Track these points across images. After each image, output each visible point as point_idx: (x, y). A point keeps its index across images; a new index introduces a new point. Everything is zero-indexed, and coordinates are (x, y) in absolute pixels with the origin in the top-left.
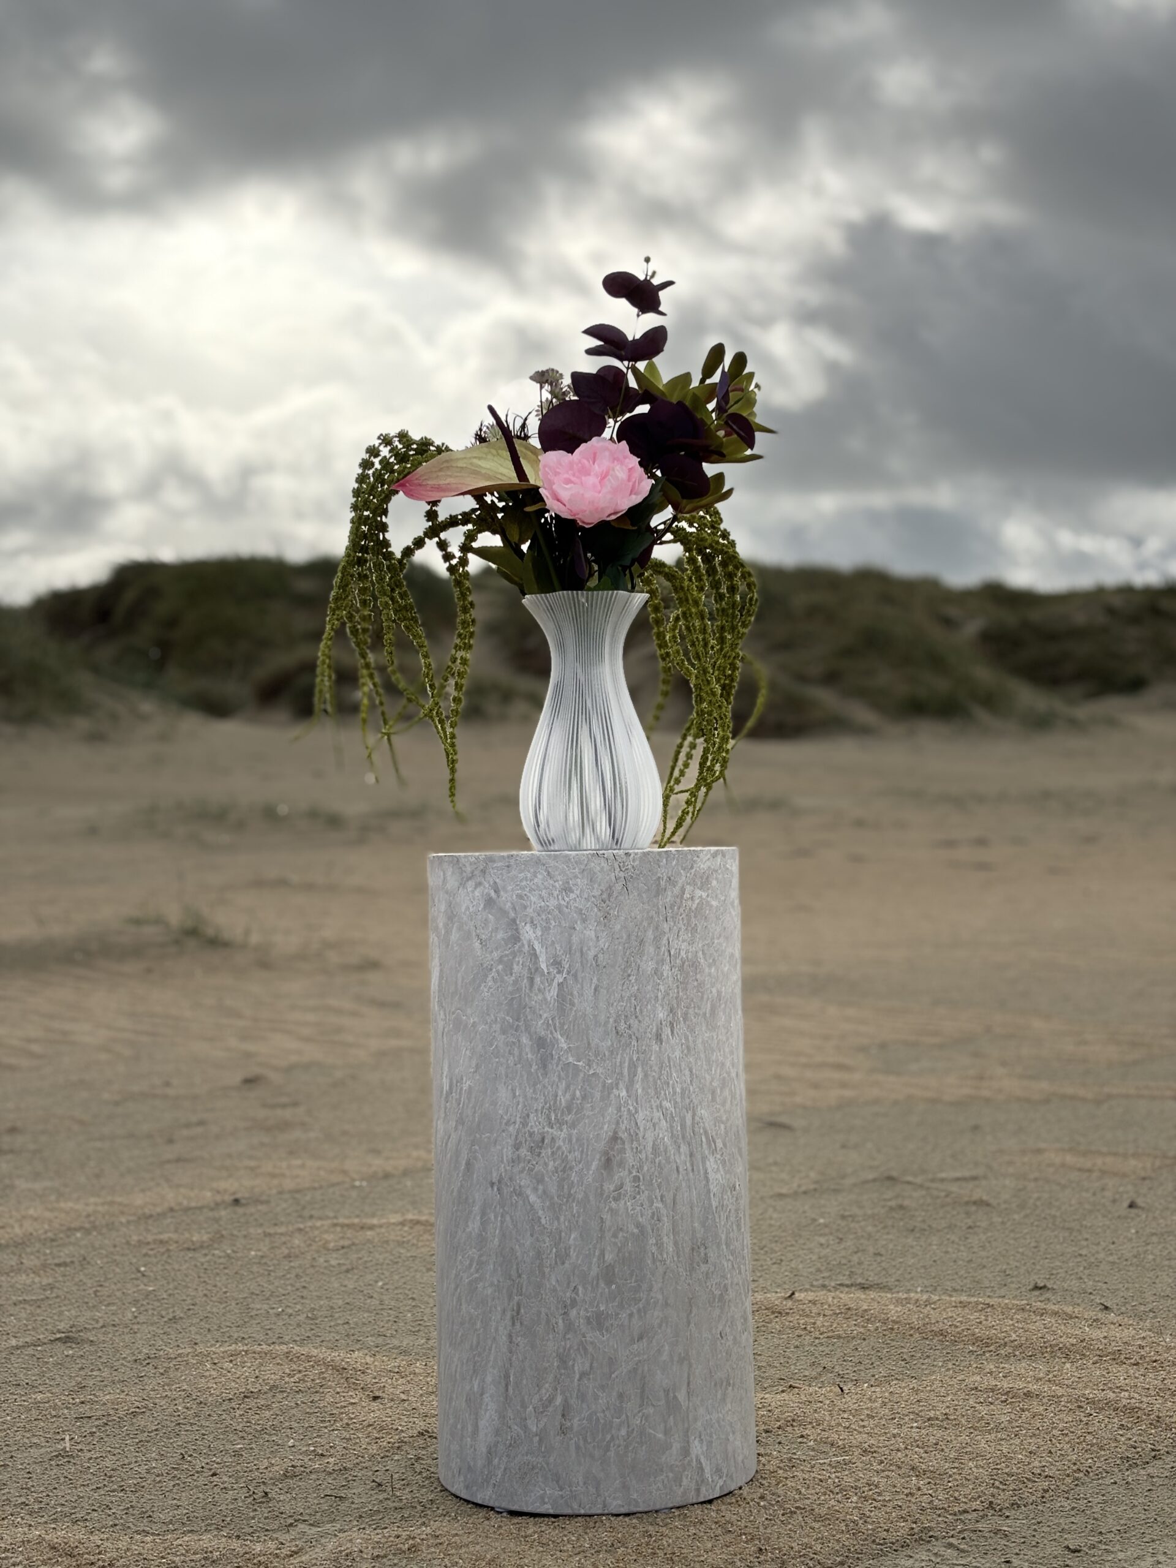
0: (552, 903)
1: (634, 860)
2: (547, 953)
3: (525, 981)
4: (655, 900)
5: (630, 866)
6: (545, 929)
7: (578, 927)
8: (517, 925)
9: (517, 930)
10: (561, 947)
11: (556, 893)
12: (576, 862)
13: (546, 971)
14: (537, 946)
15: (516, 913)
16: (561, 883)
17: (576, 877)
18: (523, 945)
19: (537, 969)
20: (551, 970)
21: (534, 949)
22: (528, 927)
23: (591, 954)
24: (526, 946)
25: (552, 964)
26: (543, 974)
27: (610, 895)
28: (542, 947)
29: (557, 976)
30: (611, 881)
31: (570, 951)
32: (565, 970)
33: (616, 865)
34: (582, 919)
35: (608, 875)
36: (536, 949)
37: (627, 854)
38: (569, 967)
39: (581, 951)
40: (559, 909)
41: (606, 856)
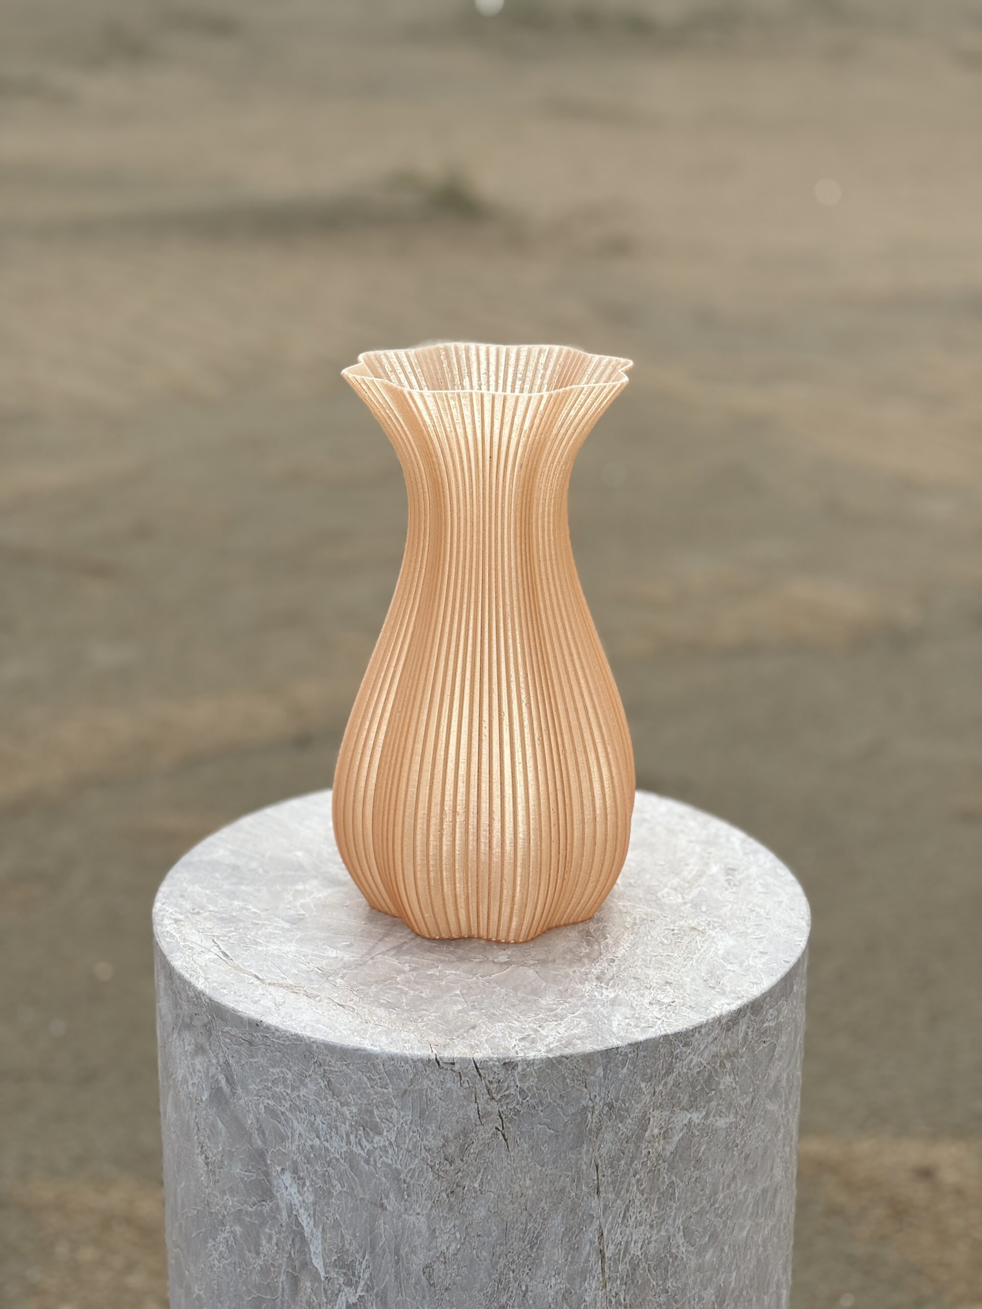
0: (337, 1147)
1: (524, 1077)
2: (324, 1240)
3: (283, 1277)
4: (572, 1156)
5: (512, 1091)
6: (323, 1194)
7: (391, 1203)
8: (266, 1165)
9: (267, 1174)
10: (354, 1235)
11: (344, 1128)
12: (389, 1074)
13: (323, 1274)
14: (305, 1220)
15: (264, 1143)
16: (355, 1110)
17: (388, 1103)
18: (278, 1208)
19: (305, 1264)
20: (333, 1275)
21: (299, 1224)
22: (287, 1178)
23: (418, 1261)
24: (284, 1213)
25: (335, 1265)
26: (315, 1277)
27: (463, 1150)
28: (316, 1225)
29: (346, 1289)
30: (469, 1119)
31: (373, 1248)
32: (362, 1283)
33: (480, 1087)
34: (400, 1191)
35: (461, 1107)
36: (304, 1224)
37: (509, 1065)
38: (371, 1278)
39: (397, 1253)
40: (350, 1158)
41: (457, 1067)
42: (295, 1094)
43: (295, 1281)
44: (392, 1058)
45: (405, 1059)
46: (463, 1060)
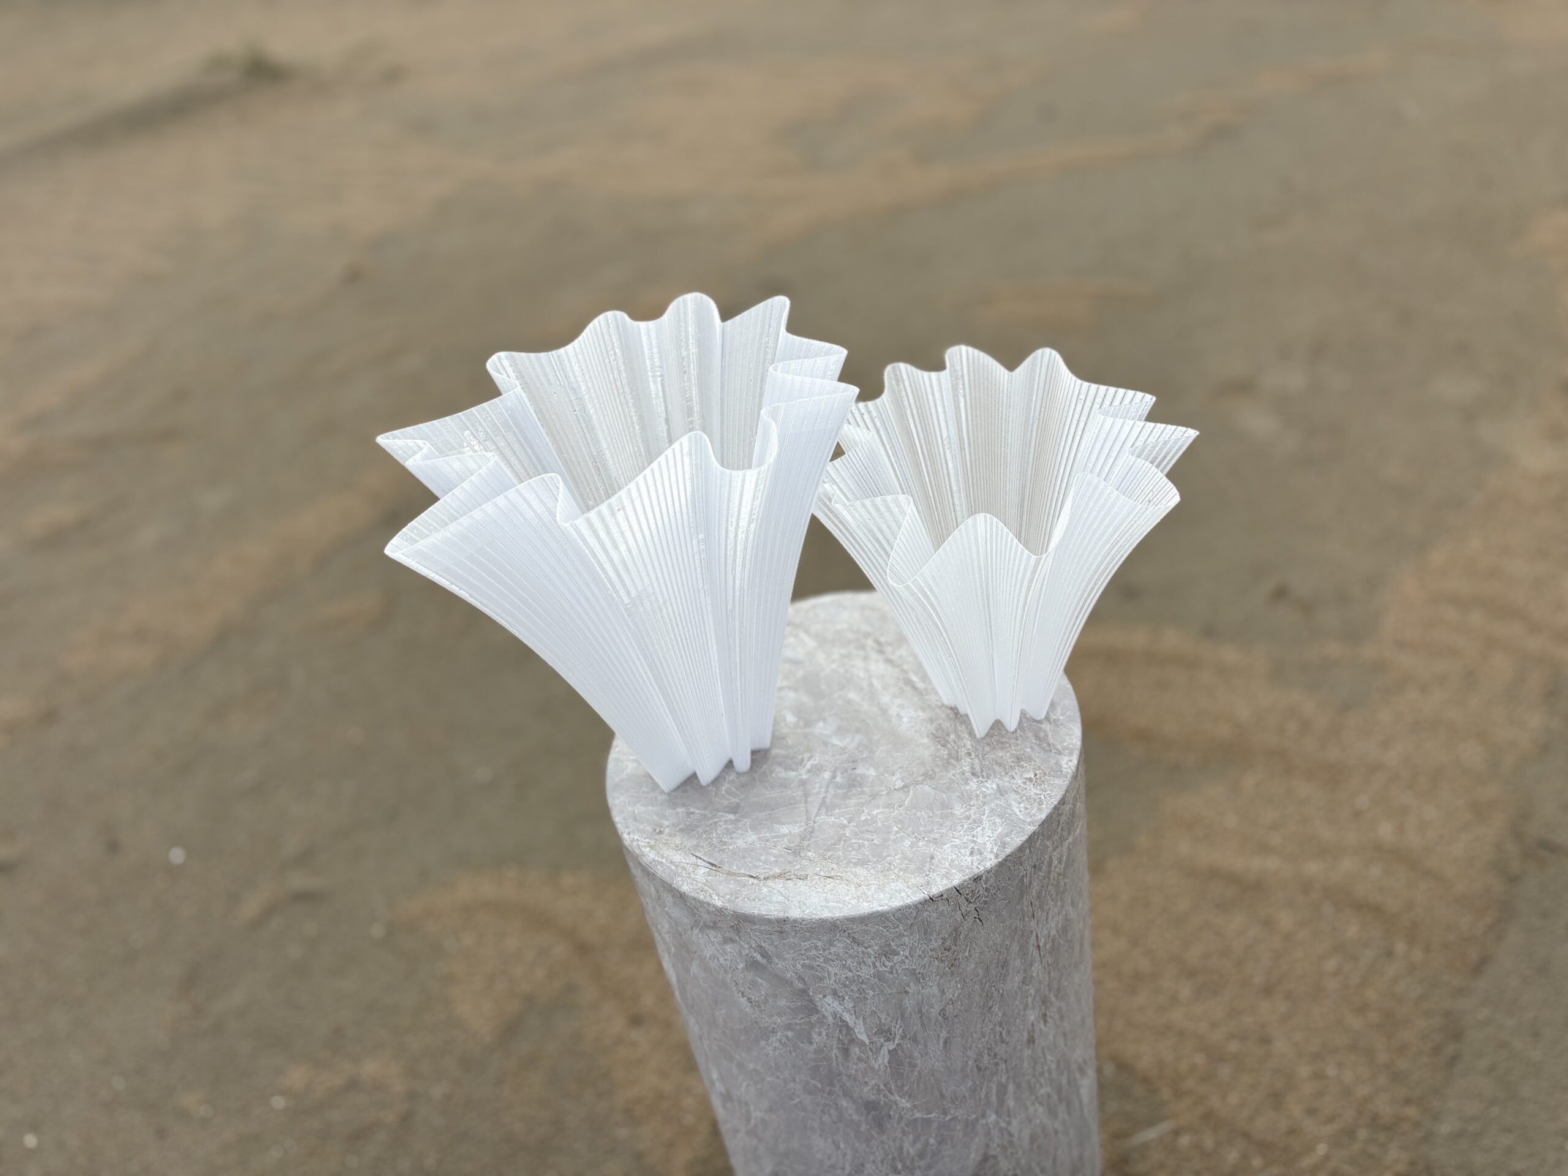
0: (866, 972)
1: (987, 881)
2: (865, 1023)
3: (835, 1051)
4: (1019, 907)
5: (981, 892)
6: (861, 999)
7: (913, 988)
8: (809, 996)
9: (811, 1001)
10: (888, 1014)
11: (869, 961)
12: (898, 919)
13: (867, 1041)
14: (847, 1017)
15: (805, 984)
16: (876, 948)
17: (901, 935)
18: (824, 1017)
19: (853, 1040)
20: (875, 1039)
21: (843, 1021)
22: (828, 999)
23: (934, 1012)
24: (830, 1018)
25: (876, 1034)
26: (862, 1044)
27: (955, 940)
28: (857, 1018)
29: (886, 1044)
30: (957, 921)
31: (903, 1016)
32: (898, 1036)
33: (962, 900)
34: (918, 979)
35: (951, 917)
36: (848, 1020)
37: (977, 879)
38: (904, 1031)
39: (920, 1011)
40: (879, 976)
41: (945, 896)
42: (827, 952)
43: (846, 1052)
44: (899, 909)
45: (908, 907)
46: (948, 890)
